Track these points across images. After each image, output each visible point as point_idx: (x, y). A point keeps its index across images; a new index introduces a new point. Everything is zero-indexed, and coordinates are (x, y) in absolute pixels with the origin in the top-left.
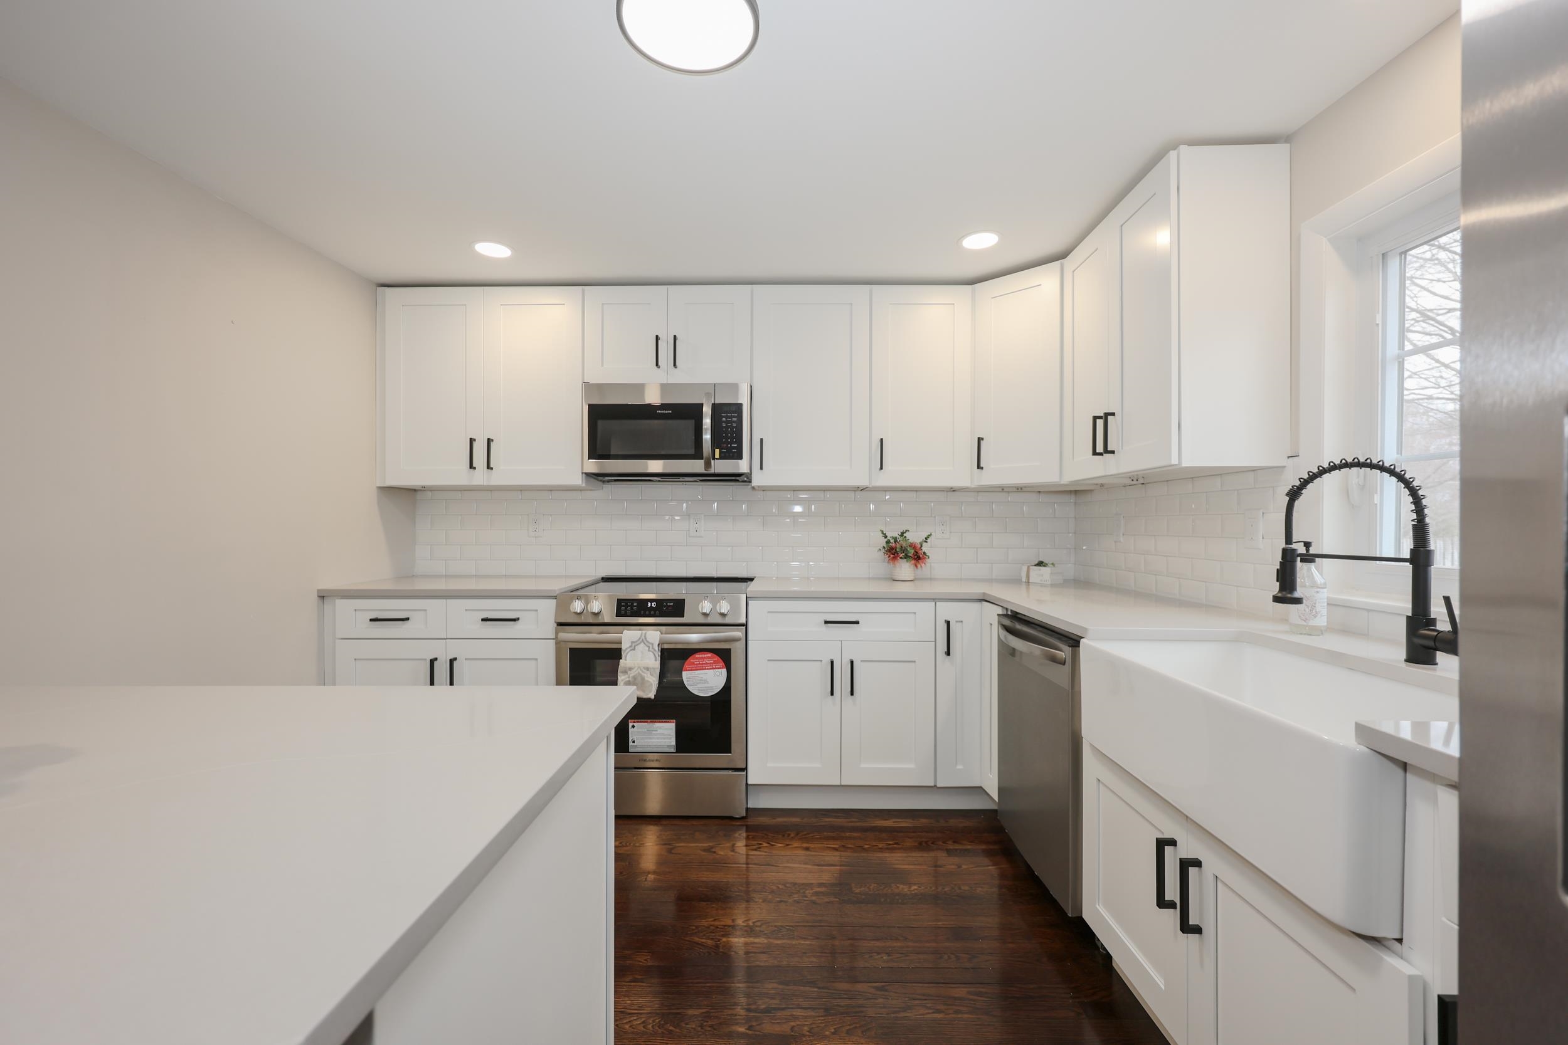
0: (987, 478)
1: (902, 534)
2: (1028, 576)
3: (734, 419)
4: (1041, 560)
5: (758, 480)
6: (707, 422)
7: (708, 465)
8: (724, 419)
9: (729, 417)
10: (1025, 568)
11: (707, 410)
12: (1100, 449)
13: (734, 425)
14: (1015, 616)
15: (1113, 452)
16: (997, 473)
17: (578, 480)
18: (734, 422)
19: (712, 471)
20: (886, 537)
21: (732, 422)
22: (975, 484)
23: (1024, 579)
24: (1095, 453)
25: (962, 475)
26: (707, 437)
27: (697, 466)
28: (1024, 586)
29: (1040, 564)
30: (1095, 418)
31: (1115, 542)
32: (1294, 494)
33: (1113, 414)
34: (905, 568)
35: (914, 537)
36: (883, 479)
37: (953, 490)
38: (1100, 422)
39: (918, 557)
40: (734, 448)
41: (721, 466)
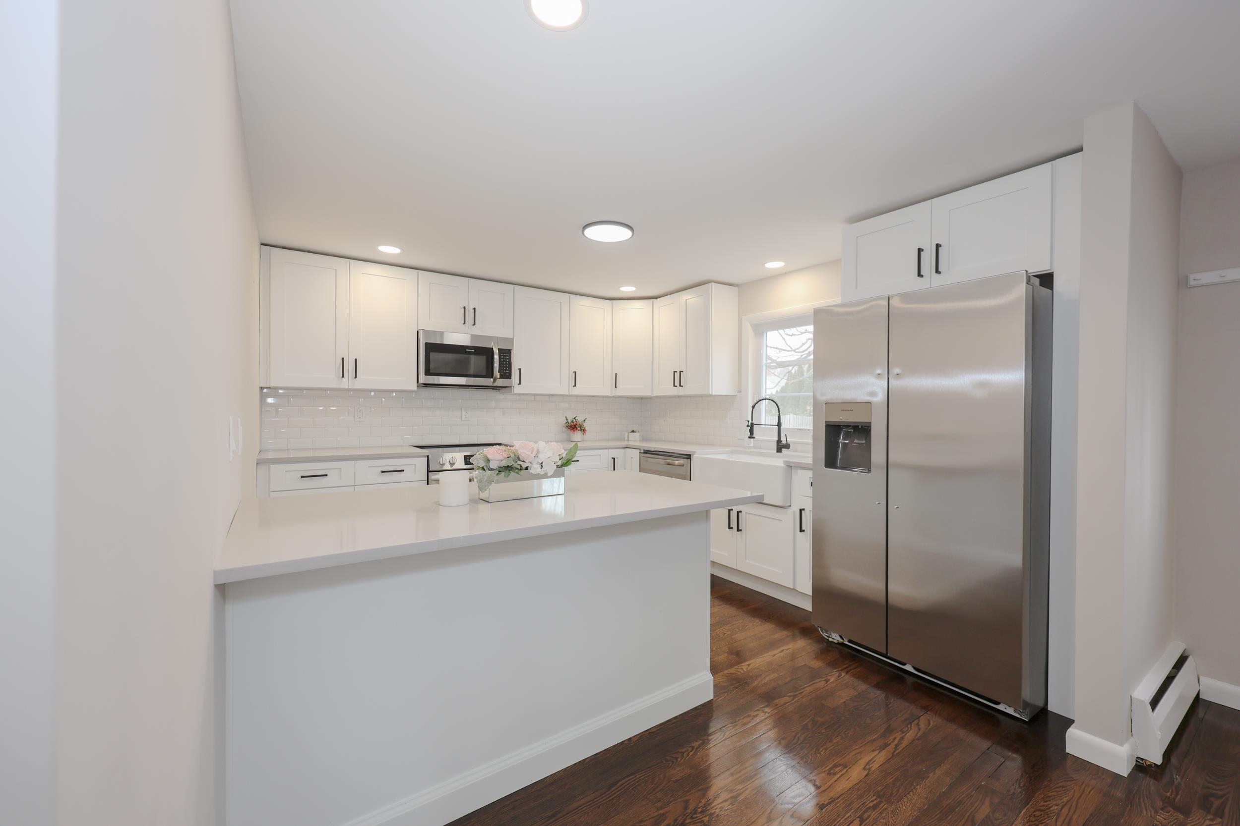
0: (619, 392)
1: (575, 418)
2: (628, 437)
3: (508, 357)
4: (633, 429)
5: (517, 389)
6: (496, 357)
7: (494, 381)
8: (502, 357)
9: (505, 356)
10: (627, 434)
11: (496, 351)
12: (677, 383)
13: (507, 360)
14: (647, 452)
15: (682, 386)
16: (624, 390)
17: (414, 387)
18: (507, 359)
19: (495, 384)
20: (567, 420)
21: (506, 359)
22: (614, 394)
23: (626, 439)
24: (674, 386)
25: (606, 390)
26: (496, 365)
27: (489, 381)
28: (626, 441)
29: (633, 431)
30: (674, 372)
31: (664, 421)
32: (753, 407)
33: (682, 372)
34: (577, 436)
35: (580, 419)
36: (576, 391)
37: (593, 396)
38: (677, 375)
39: (584, 430)
40: (507, 373)
41: (500, 382)
